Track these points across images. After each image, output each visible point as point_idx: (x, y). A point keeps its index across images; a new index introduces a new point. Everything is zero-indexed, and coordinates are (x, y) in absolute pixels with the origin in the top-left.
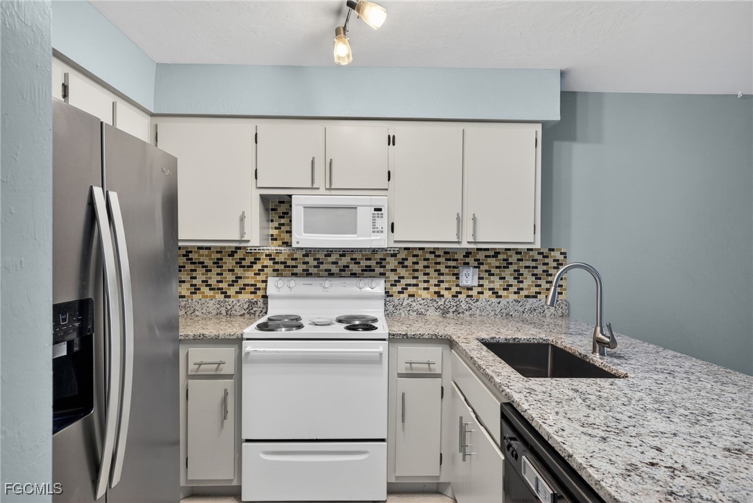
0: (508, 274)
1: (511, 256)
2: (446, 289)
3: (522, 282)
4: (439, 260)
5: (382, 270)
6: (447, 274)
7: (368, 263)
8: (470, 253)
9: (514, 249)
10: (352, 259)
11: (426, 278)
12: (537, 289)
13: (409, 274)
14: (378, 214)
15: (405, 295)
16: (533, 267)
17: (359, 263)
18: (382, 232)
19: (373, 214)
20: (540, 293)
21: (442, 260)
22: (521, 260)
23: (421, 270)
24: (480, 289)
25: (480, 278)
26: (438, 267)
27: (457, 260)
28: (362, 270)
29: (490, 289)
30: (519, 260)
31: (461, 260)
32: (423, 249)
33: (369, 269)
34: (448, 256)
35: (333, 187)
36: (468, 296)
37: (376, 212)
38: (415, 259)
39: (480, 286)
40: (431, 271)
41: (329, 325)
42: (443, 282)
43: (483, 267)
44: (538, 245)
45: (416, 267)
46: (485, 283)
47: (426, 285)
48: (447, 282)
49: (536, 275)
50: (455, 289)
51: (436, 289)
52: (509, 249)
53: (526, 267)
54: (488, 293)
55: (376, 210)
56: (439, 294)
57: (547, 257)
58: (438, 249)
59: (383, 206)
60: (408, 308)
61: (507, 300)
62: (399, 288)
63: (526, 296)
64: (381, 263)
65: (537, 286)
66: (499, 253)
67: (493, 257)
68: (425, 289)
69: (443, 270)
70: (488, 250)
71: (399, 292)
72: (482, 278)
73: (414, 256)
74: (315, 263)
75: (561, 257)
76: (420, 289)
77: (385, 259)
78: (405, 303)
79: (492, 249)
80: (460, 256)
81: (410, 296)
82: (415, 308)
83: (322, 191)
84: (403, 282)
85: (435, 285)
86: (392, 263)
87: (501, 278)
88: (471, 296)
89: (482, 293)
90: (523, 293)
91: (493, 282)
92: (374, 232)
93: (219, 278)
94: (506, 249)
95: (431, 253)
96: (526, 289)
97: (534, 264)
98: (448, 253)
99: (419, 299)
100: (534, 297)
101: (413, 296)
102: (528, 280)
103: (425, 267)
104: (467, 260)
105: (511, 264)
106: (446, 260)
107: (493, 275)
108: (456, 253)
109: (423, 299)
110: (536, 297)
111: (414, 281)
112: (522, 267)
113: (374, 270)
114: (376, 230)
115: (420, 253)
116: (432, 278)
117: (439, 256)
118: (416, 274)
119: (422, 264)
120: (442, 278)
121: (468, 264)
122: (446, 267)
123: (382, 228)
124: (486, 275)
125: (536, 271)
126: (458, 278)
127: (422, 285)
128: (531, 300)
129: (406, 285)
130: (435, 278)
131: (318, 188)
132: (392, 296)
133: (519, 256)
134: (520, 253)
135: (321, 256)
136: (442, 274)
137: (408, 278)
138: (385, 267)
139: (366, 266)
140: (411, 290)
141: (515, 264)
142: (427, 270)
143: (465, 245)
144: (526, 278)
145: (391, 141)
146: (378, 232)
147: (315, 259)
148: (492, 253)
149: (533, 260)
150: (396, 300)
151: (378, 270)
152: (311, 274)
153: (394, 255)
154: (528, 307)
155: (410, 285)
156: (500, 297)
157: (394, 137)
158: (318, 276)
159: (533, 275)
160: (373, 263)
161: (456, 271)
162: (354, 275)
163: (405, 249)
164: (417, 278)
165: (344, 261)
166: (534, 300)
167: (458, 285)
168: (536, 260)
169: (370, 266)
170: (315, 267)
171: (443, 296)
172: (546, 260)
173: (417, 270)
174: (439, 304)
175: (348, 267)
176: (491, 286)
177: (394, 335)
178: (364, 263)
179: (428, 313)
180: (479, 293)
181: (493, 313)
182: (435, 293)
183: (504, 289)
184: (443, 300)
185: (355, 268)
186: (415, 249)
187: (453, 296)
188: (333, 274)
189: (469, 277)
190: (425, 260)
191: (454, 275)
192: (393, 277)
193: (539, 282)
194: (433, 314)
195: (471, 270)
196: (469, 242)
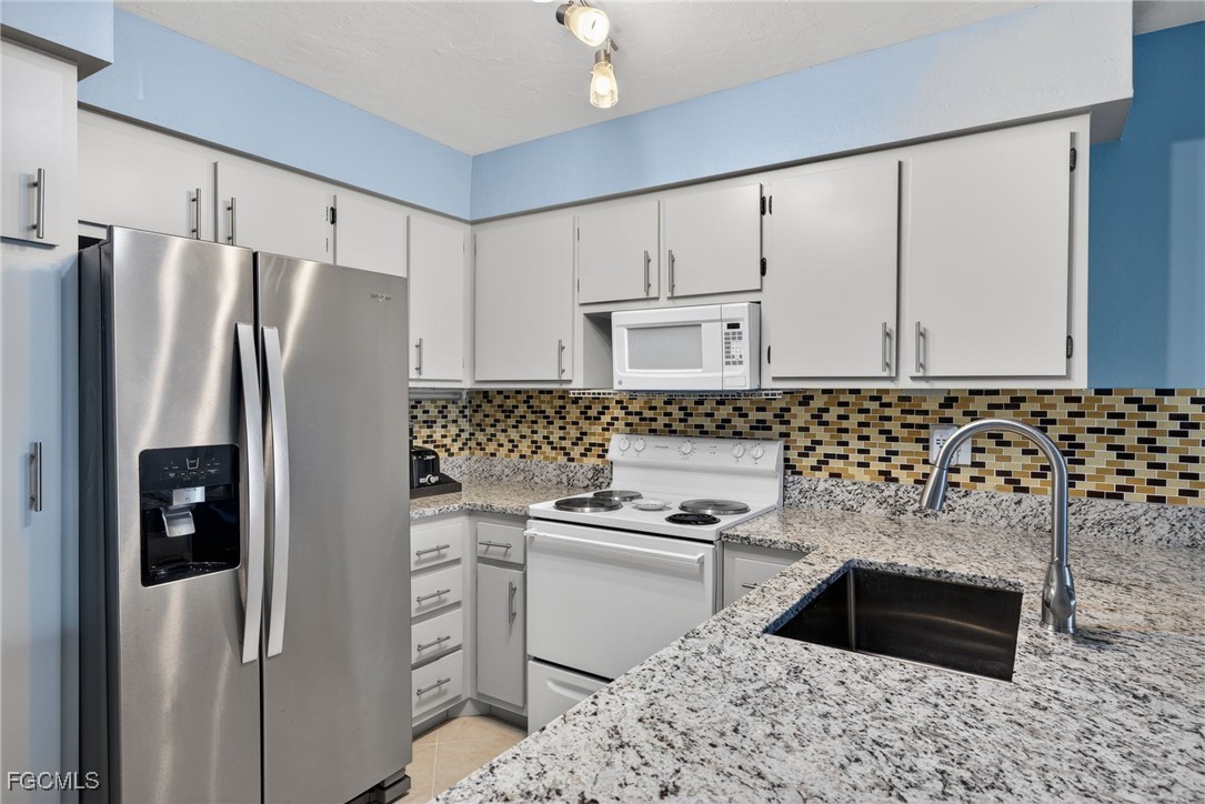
0: (1048, 444)
1: (1053, 406)
2: (903, 467)
3: (1082, 462)
4: (887, 412)
5: (783, 429)
6: (904, 440)
7: (761, 415)
8: (955, 399)
9: (1059, 392)
10: (735, 409)
11: (862, 445)
12: (1123, 480)
13: (832, 437)
14: (734, 333)
15: (823, 474)
16: (1111, 431)
17: (746, 415)
18: (741, 363)
19: (726, 334)
20: (1131, 489)
21: (893, 412)
22: (1081, 415)
23: (854, 431)
24: (976, 472)
25: (976, 450)
26: (887, 425)
27: (926, 413)
28: (752, 428)
29: (999, 473)
30: (1071, 414)
31: (934, 412)
32: (857, 392)
33: (762, 426)
34: (907, 406)
35: (675, 295)
36: (949, 484)
37: (731, 330)
38: (841, 411)
39: (975, 464)
40: (872, 432)
42: (896, 453)
44: (1080, 382)
45: (845, 424)
47: (862, 458)
48: (905, 453)
49: (1121, 448)
50: (920, 469)
51: (883, 466)
52: (1049, 392)
53: (1091, 431)
54: (994, 482)
55: (730, 326)
56: (887, 476)
57: (1152, 408)
58: (887, 391)
59: (742, 319)
60: (827, 498)
61: (1039, 498)
62: (812, 461)
63: (1091, 494)
64: (782, 416)
65: (1120, 472)
66: (1023, 399)
67: (1008, 407)
68: (860, 465)
69: (896, 430)
70: (995, 392)
71: (813, 468)
72: (982, 450)
73: (841, 404)
74: (681, 415)
75: (1192, 410)
76: (852, 464)
77: (788, 410)
78: (822, 486)
79: (1006, 392)
80: (931, 405)
81: (832, 475)
82: (840, 498)
83: (663, 300)
84: (821, 450)
85: (881, 459)
86: (801, 416)
87: (1025, 452)
88: (957, 485)
89: (982, 480)
90: (1083, 486)
91: (1009, 459)
92: (728, 363)
93: (561, 433)
94: (1041, 392)
95: (873, 399)
96: (1092, 478)
97: (1114, 424)
98: (908, 399)
99: (846, 482)
100: (1110, 496)
101: (838, 476)
102: (1098, 458)
103: (861, 424)
104: (948, 413)
105: (1053, 422)
106: (903, 412)
107: (1008, 444)
108: (925, 400)
109: (855, 484)
110: (1120, 497)
111: (841, 450)
112: (1080, 430)
113: (770, 428)
114: (731, 360)
115: (852, 398)
116: (874, 445)
117: (889, 405)
118: (844, 437)
119: (856, 418)
120: (894, 446)
121: (949, 421)
122: (904, 426)
123: (741, 356)
124: (990, 445)
125: (1118, 440)
126: (926, 448)
127: (855, 458)
128: (1100, 503)
129: (826, 456)
130: (881, 445)
131: (657, 298)
132: (800, 473)
133: (1074, 407)
134: (1078, 400)
135: (689, 403)
136: (896, 439)
137: (828, 444)
138: (788, 422)
139: (758, 421)
140: (835, 465)
141: (1063, 422)
142: (865, 431)
143: (905, 383)
144: (1092, 454)
145: (767, 206)
146: (734, 363)
147: (681, 409)
148: (1006, 400)
149: (1113, 416)
150: (804, 482)
151: (778, 428)
152: (674, 432)
153: (804, 403)
154: (1092, 516)
155: (832, 456)
156: (1026, 490)
157: (770, 199)
158: (684, 434)
159: (1110, 448)
160: (768, 416)
161: (923, 434)
162: (738, 435)
163: (825, 392)
164: (846, 444)
165: (724, 412)
166: (1113, 503)
167: (926, 462)
168: (1122, 416)
169: (764, 421)
170: (681, 420)
171: (896, 480)
172: (1149, 416)
173: (846, 431)
174: (886, 493)
175: (729, 421)
176: (1003, 466)
177: (727, 536)
178: (754, 416)
179: (864, 510)
180: (973, 479)
181: (1003, 523)
182: (881, 473)
183: (1034, 475)
184: (893, 487)
185: (739, 423)
186: (842, 391)
187: (916, 482)
188: (707, 433)
190: (861, 411)
191: (918, 441)
192: (802, 441)
193: (1127, 464)
194: (872, 512)
196: (913, 378)
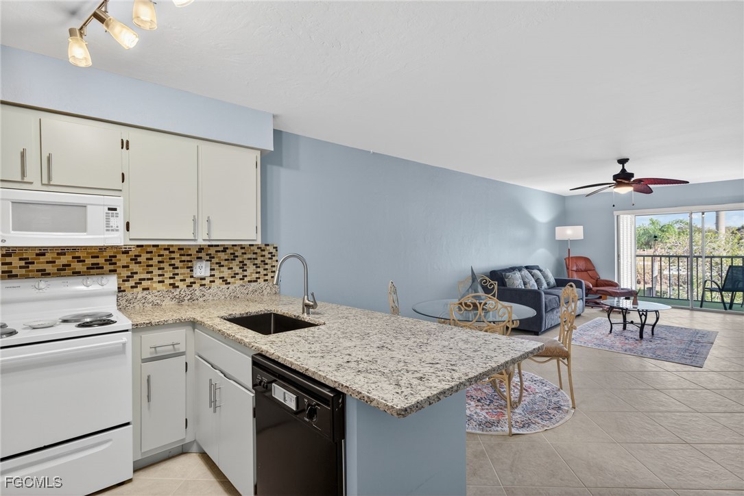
0: (235, 265)
1: (237, 251)
2: (181, 280)
3: (246, 270)
4: (173, 255)
5: (112, 267)
6: (181, 268)
7: (95, 261)
8: (203, 249)
9: (239, 245)
10: (73, 258)
11: (160, 272)
12: (257, 275)
13: (143, 269)
14: (112, 213)
15: (139, 289)
16: (254, 259)
17: (84, 261)
18: (117, 230)
19: (107, 213)
20: (259, 278)
21: (176, 255)
22: (245, 253)
23: (156, 266)
24: (212, 279)
25: (212, 270)
26: (173, 262)
27: (191, 255)
28: (88, 268)
29: (220, 278)
30: (243, 253)
31: (194, 255)
32: (157, 246)
33: (96, 266)
34: (182, 252)
35: (52, 183)
36: (201, 285)
37: (110, 212)
38: (149, 256)
39: (211, 276)
40: (165, 265)
41: (52, 326)
42: (177, 274)
43: (214, 261)
44: (259, 242)
45: (150, 262)
46: (216, 273)
47: (160, 279)
48: (181, 274)
49: (257, 264)
50: (189, 280)
51: (172, 281)
52: (236, 245)
53: (249, 259)
54: (218, 282)
55: (109, 209)
56: (174, 286)
57: (264, 250)
58: (172, 246)
59: (119, 206)
60: (143, 301)
61: (235, 285)
62: (132, 283)
63: (250, 282)
64: (111, 260)
65: (257, 273)
66: (227, 248)
67: (222, 251)
68: (159, 282)
69: (178, 264)
70: (218, 246)
71: (132, 287)
72: (214, 269)
73: (148, 252)
74: (23, 263)
75: (274, 251)
76: (155, 282)
77: (115, 257)
78: (140, 296)
79: (222, 245)
80: (193, 252)
81: (144, 289)
82: (150, 301)
83: (37, 185)
84: (136, 277)
85: (170, 278)
86: (124, 260)
87: (229, 269)
88: (204, 285)
89: (214, 281)
90: (246, 279)
91: (223, 272)
92: (107, 230)
94: (233, 245)
95: (165, 249)
96: (249, 276)
97: (254, 256)
98: (182, 249)
99: (156, 291)
100: (255, 281)
101: (148, 289)
102: (251, 269)
103: (159, 262)
104: (200, 255)
105: (237, 256)
106: (180, 255)
107: (223, 266)
108: (190, 249)
109: (159, 291)
110: (256, 281)
111: (149, 276)
112: (245, 259)
113: (102, 268)
114: (110, 228)
115: (154, 250)
116: (167, 272)
117: (173, 252)
118: (150, 269)
119: (156, 259)
120: (176, 271)
121: (200, 258)
122: (181, 261)
123: (117, 227)
124: (216, 267)
125: (256, 262)
126: (192, 271)
127: (156, 279)
128: (253, 284)
129: (140, 279)
130: (170, 272)
131: (31, 183)
132: (124, 291)
133: (243, 251)
134: (244, 248)
135: (31, 256)
136: (177, 268)
137: (141, 273)
138: (115, 264)
139: (92, 264)
140: (145, 284)
141: (240, 256)
142: (162, 265)
143: (200, 242)
144: (249, 267)
145: (125, 145)
146: (113, 230)
147: (21, 259)
148: (221, 249)
149: (254, 253)
150: (129, 295)
151: (108, 267)
152: (16, 276)
153: (126, 252)
154: (251, 289)
155: (144, 279)
156: (229, 283)
157: (128, 142)
158: (27, 277)
159: (254, 264)
160: (101, 261)
161: (190, 264)
162: (77, 273)
163: (138, 246)
164: (152, 272)
165: (64, 260)
166: (255, 284)
167: (192, 277)
168: (256, 253)
169: (98, 264)
170: (21, 267)
171: (178, 287)
172: (263, 253)
173: (151, 266)
174: (175, 294)
175: (69, 265)
176: (221, 275)
177: (137, 325)
178: (89, 261)
179: (164, 304)
180: (211, 282)
181: (223, 297)
182: (170, 284)
183: (232, 277)
184: (178, 290)
185: (78, 267)
186: (149, 246)
187: (188, 286)
188: (49, 274)
189: (202, 269)
190: (159, 256)
191: (188, 268)
192: (125, 273)
193: (258, 270)
194: (168, 303)
195: (204, 264)
196: (204, 240)
